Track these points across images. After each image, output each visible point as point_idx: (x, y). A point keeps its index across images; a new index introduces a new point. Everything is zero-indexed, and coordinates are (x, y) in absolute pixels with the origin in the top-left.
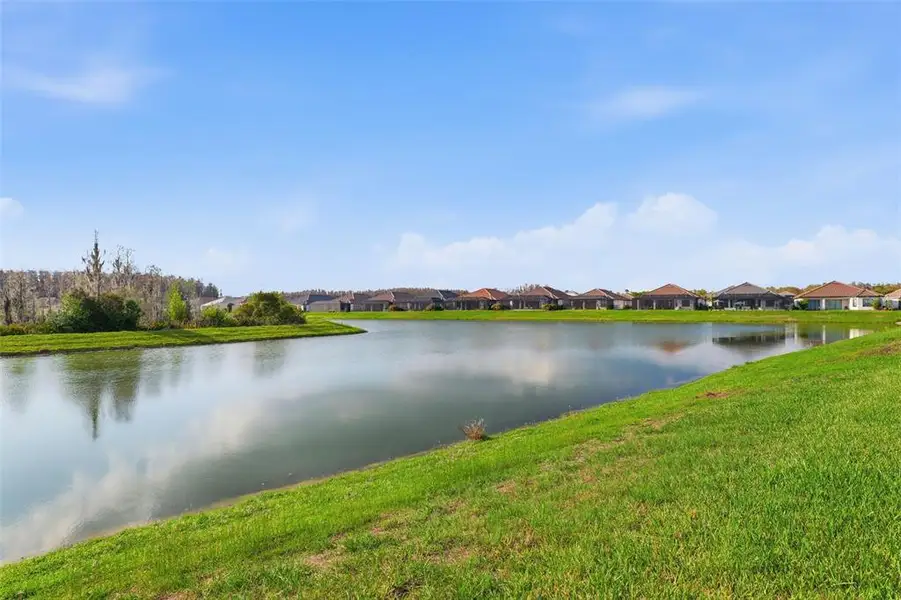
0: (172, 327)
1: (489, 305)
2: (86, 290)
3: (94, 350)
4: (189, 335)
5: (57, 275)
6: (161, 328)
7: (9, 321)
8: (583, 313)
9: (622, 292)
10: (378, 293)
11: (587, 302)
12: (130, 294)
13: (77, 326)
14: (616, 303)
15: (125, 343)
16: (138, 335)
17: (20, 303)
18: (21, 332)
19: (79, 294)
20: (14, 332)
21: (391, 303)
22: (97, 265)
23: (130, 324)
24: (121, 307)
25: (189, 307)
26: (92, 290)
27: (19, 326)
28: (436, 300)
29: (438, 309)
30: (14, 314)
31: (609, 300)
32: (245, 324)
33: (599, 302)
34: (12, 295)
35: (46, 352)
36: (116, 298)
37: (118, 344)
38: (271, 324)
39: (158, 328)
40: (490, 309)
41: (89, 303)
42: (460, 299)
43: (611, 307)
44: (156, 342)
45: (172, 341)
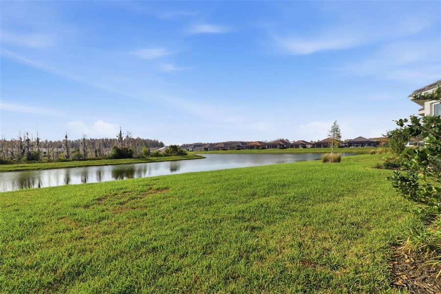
0: (143, 157)
1: (258, 147)
2: (118, 146)
3: (120, 164)
4: (148, 159)
5: (111, 140)
6: (139, 157)
7: (97, 156)
8: (294, 150)
9: (309, 141)
10: (217, 144)
11: (296, 145)
12: (130, 147)
13: (115, 157)
14: (307, 146)
15: (128, 162)
16: (132, 159)
17: (99, 151)
18: (100, 159)
19: (115, 148)
20: (98, 159)
21: (222, 147)
22: (121, 138)
23: (130, 156)
24: (127, 151)
25: (149, 150)
26: (119, 146)
27: (99, 158)
28: (238, 146)
29: (239, 149)
30: (98, 154)
31: (304, 145)
32: (166, 156)
33: (300, 146)
34: (97, 148)
35: (106, 165)
36: (126, 149)
37: (126, 162)
38: (175, 155)
39: (139, 158)
40: (258, 149)
41: (118, 150)
42: (247, 145)
43: (305, 147)
44: (138, 162)
45: (142, 161)
